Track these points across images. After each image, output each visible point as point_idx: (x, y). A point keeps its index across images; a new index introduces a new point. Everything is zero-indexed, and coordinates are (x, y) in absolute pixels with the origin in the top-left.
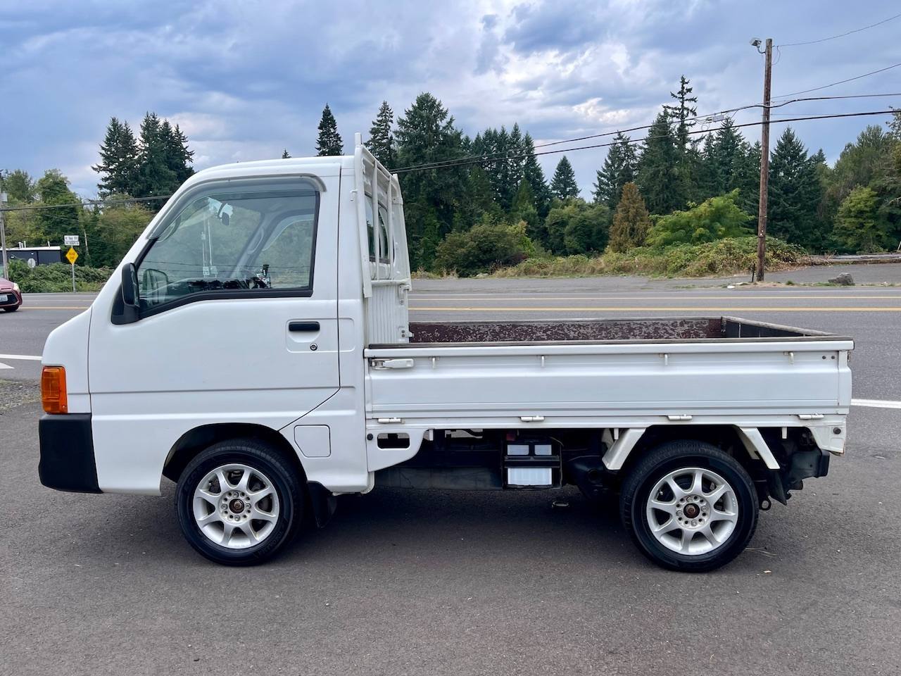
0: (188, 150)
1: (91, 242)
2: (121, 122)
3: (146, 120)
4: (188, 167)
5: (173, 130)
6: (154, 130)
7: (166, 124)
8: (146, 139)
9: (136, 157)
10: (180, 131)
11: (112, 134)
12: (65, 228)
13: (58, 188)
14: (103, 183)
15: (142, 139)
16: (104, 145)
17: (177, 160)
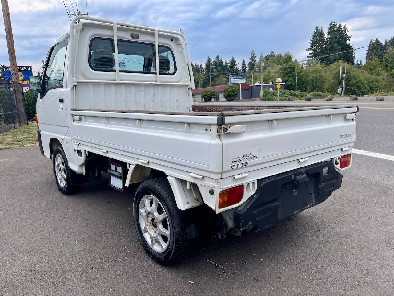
0: (349, 36)
1: (299, 80)
2: (319, 28)
3: (330, 25)
4: (348, 44)
5: (343, 27)
6: (333, 28)
7: (340, 25)
8: (329, 33)
9: (324, 42)
10: (346, 27)
11: (315, 33)
12: (290, 75)
13: (289, 59)
14: (309, 56)
15: (328, 34)
16: (312, 39)
17: (343, 41)
